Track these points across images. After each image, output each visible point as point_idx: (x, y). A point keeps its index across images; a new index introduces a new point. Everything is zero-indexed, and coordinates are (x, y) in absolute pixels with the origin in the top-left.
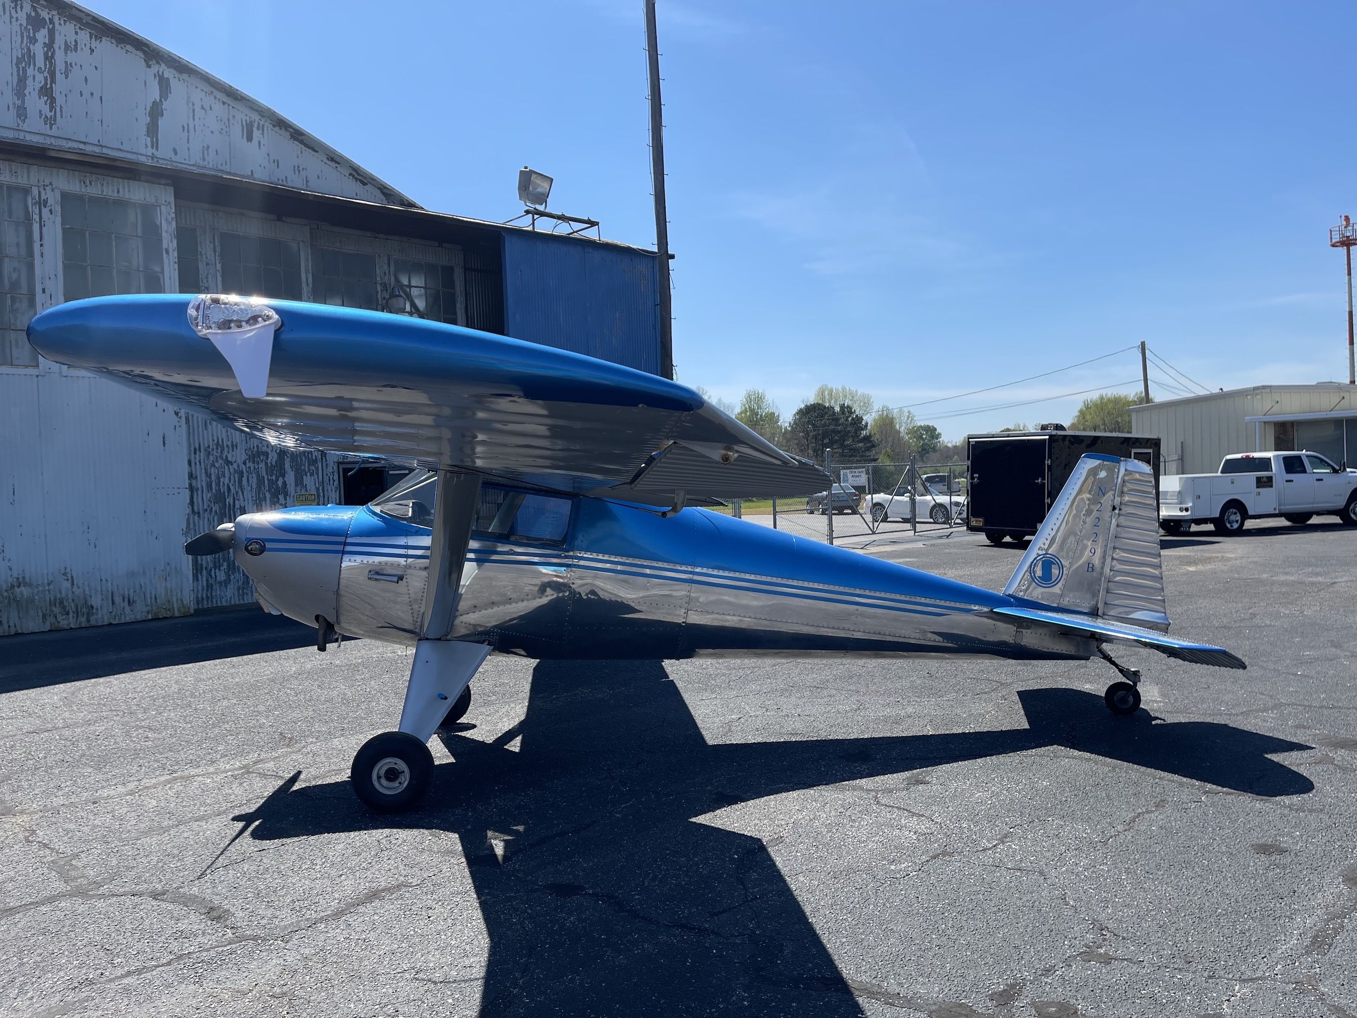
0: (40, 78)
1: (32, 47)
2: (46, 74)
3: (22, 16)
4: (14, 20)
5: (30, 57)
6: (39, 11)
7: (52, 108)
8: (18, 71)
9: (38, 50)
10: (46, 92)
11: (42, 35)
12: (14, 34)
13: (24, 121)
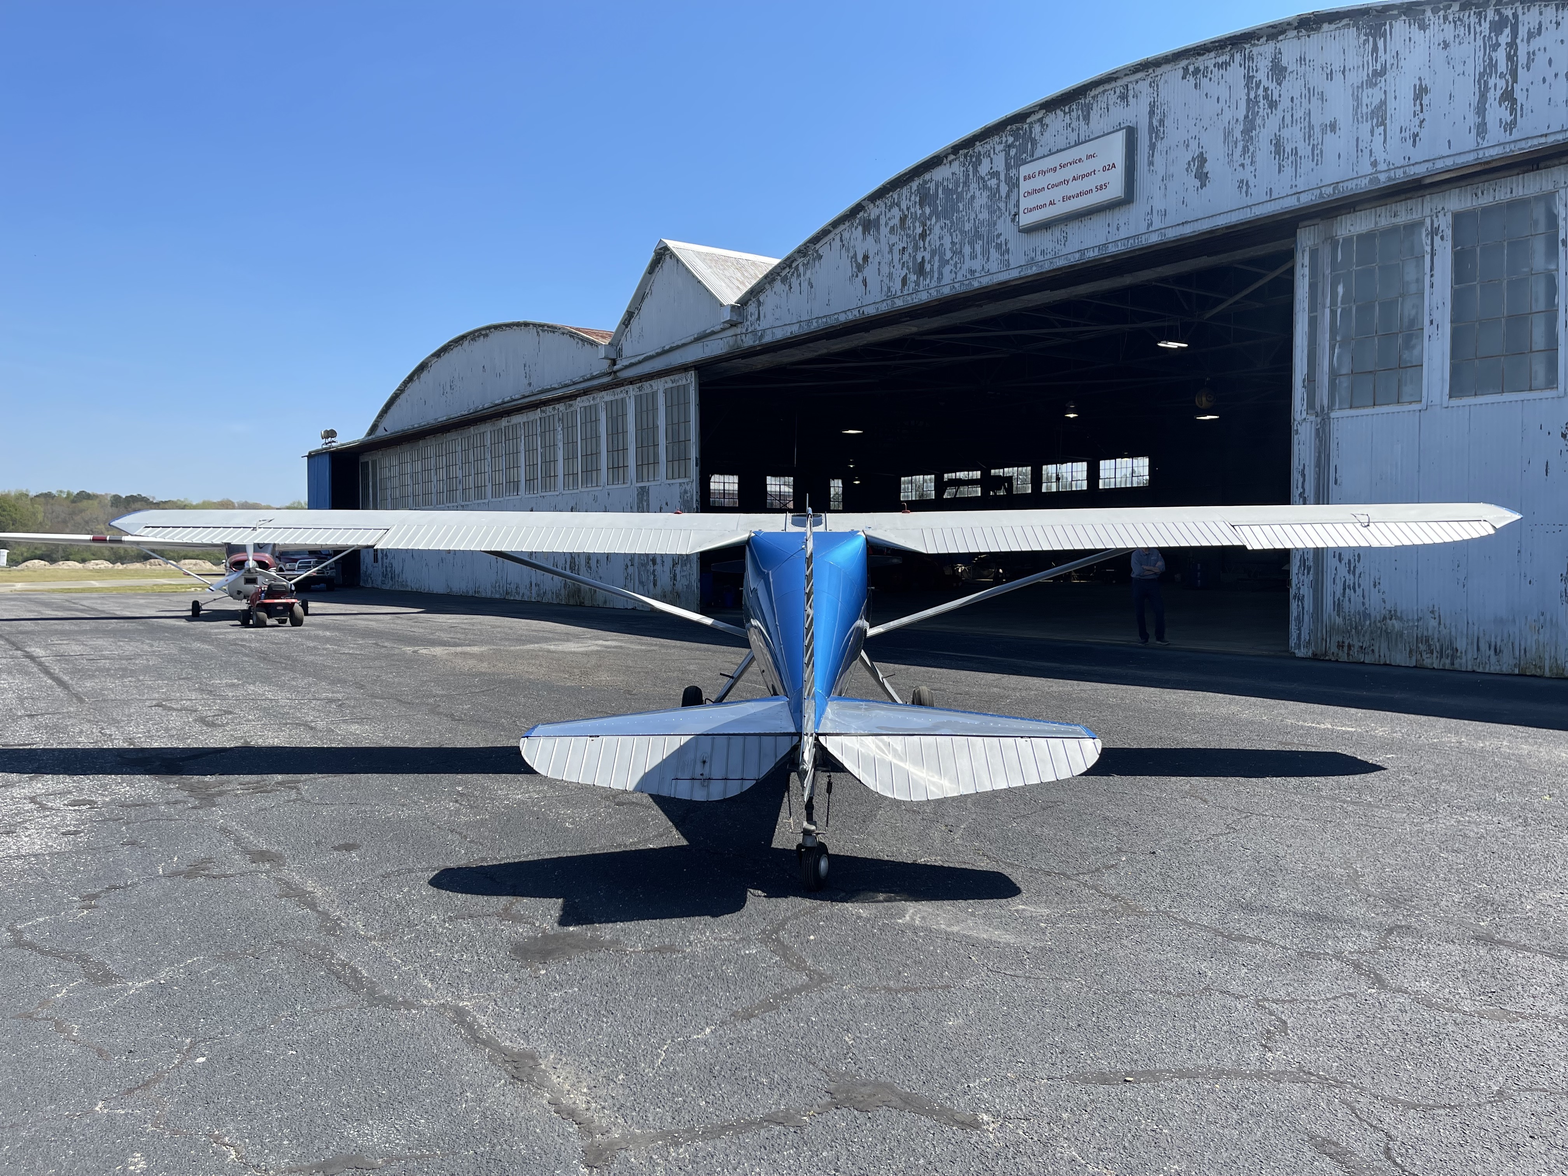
0: (1502, 83)
1: (1494, 55)
2: (1508, 76)
3: (1486, 26)
4: (1478, 35)
5: (1492, 65)
6: (1503, 11)
7: (1513, 110)
8: (1480, 88)
9: (1501, 56)
10: (1508, 96)
11: (1505, 37)
12: (1477, 49)
13: (1483, 138)
